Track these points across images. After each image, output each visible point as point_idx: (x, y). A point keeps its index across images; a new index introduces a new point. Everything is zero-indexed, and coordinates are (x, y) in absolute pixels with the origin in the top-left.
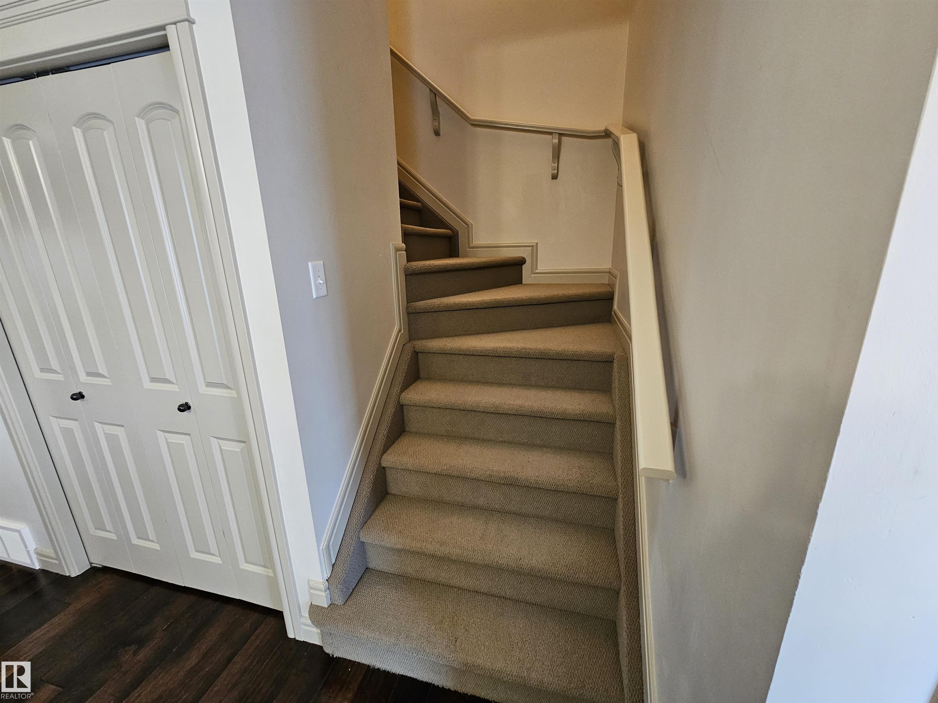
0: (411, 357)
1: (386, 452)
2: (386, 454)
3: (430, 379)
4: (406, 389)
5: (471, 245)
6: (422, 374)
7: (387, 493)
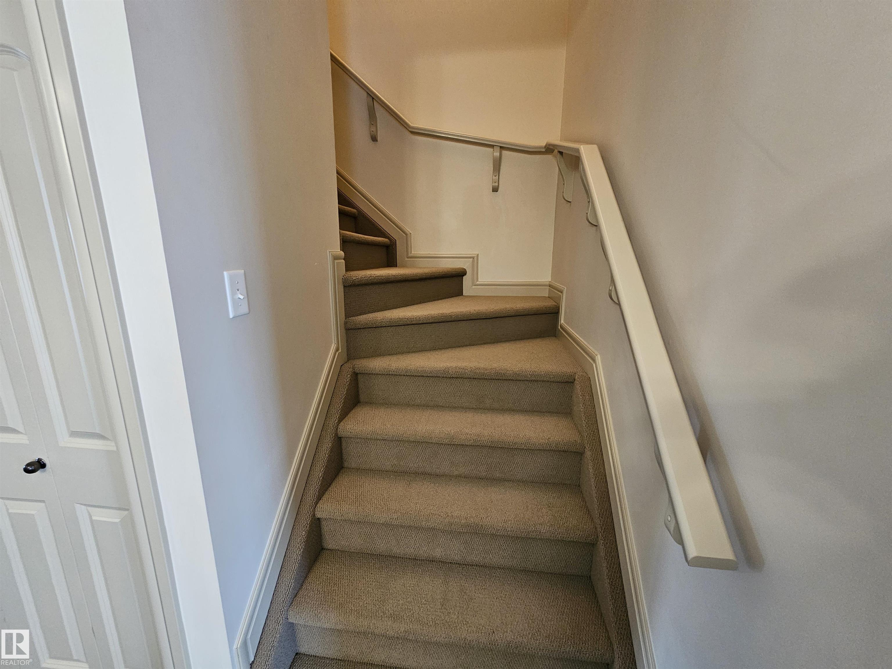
0: (350, 379)
1: (321, 498)
2: (321, 501)
3: (371, 403)
4: (345, 417)
5: (410, 255)
6: (362, 397)
7: (322, 549)
